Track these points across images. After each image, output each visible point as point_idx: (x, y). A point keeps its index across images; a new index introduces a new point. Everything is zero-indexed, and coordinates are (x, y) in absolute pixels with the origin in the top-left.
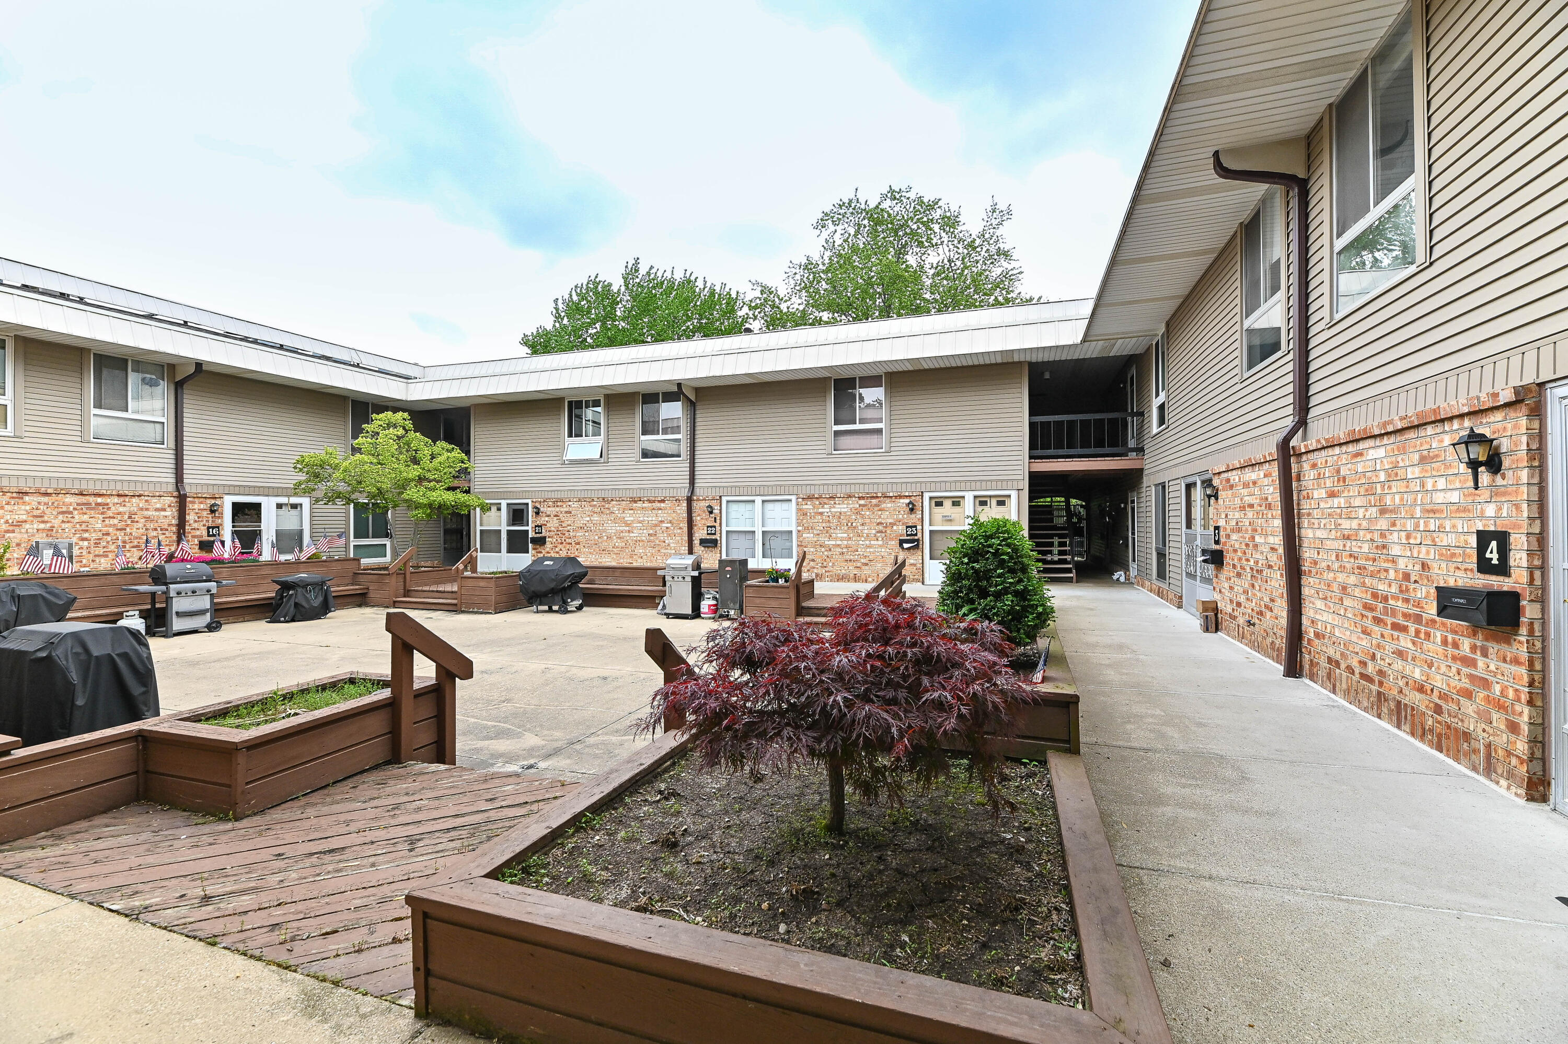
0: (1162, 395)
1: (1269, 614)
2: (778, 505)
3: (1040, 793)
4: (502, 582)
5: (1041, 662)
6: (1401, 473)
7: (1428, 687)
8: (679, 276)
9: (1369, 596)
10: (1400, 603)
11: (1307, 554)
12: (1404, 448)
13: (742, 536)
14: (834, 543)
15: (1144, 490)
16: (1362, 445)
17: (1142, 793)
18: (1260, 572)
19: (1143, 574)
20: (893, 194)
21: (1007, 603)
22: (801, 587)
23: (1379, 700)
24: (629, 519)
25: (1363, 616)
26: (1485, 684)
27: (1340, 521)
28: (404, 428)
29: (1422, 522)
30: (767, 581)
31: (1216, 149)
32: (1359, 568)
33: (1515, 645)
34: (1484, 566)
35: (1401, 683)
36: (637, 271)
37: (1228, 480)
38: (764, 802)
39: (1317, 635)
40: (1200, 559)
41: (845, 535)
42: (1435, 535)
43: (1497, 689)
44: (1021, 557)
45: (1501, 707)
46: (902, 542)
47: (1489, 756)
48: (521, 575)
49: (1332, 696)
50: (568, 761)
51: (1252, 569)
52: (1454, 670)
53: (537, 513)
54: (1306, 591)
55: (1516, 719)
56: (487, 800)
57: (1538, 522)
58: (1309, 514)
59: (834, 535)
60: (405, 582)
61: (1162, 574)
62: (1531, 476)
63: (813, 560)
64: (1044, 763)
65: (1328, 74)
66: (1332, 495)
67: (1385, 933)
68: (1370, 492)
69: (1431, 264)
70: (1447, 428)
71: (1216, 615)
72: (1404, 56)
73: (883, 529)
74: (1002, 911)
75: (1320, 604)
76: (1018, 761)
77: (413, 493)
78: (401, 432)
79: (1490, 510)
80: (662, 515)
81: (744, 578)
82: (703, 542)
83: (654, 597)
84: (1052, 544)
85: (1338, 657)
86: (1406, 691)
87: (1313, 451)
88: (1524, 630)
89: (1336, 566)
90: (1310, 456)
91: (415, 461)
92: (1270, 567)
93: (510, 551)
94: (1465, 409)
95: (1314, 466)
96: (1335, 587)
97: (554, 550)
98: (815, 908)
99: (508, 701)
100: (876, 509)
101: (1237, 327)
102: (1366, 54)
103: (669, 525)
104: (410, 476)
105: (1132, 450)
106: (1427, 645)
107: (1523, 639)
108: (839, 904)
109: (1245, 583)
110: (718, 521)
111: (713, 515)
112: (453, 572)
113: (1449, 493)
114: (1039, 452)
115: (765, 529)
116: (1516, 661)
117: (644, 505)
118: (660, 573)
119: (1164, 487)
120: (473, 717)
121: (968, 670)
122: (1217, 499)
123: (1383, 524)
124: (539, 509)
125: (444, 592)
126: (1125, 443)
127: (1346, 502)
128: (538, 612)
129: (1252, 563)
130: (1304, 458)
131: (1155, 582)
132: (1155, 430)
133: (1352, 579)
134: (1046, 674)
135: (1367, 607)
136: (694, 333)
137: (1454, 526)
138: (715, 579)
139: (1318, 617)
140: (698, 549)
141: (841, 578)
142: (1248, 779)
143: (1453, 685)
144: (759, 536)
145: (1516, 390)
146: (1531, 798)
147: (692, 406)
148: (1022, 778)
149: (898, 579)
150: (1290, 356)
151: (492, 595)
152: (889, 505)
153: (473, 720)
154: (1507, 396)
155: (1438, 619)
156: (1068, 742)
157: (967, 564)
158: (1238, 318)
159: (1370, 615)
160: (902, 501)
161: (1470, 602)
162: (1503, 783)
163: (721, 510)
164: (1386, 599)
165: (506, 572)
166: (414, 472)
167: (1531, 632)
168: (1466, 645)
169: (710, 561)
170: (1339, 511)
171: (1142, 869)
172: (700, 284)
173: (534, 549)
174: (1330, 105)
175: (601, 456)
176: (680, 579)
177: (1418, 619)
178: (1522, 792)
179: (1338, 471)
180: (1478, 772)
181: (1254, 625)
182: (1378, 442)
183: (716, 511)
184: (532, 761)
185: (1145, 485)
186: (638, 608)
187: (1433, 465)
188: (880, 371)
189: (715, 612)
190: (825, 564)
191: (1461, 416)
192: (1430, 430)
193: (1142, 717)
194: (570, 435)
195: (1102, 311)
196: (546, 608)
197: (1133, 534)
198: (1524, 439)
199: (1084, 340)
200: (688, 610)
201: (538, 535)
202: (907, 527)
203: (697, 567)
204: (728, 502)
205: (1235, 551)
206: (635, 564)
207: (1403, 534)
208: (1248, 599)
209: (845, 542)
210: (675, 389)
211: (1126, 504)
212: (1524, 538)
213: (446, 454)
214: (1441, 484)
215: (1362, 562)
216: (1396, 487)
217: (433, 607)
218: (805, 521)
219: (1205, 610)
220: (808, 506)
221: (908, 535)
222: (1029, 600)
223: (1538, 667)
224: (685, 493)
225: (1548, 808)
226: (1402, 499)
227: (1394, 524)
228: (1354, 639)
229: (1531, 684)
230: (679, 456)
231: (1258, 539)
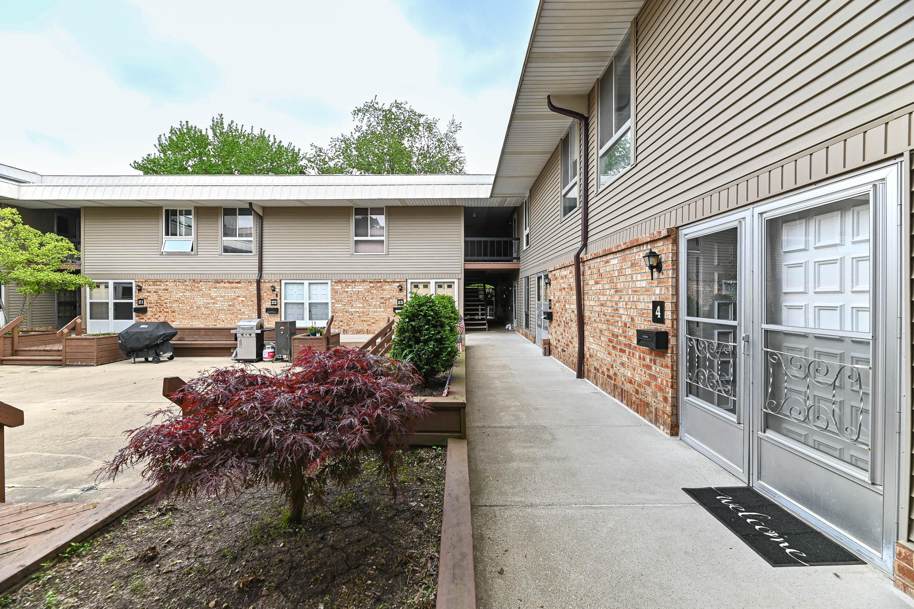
0: (528, 229)
1: (571, 345)
2: (319, 286)
3: (440, 468)
4: (103, 342)
5: (447, 383)
6: (623, 271)
7: (633, 381)
8: (257, 132)
9: (611, 335)
10: (623, 339)
11: (587, 314)
12: (625, 259)
13: (296, 306)
14: (354, 310)
15: (520, 280)
16: (609, 257)
17: (503, 455)
18: (567, 323)
19: (519, 325)
20: (398, 106)
21: (430, 346)
22: (330, 338)
23: (614, 388)
24: (214, 295)
25: (608, 345)
26: (655, 378)
27: (600, 297)
28: (13, 221)
29: (631, 296)
30: (309, 335)
31: (548, 94)
32: (607, 321)
33: (667, 358)
34: (656, 320)
35: (623, 379)
36: (222, 124)
37: (555, 275)
38: (247, 505)
39: (590, 356)
40: (543, 317)
41: (362, 305)
42: (636, 303)
43: (660, 380)
44: (440, 317)
45: (661, 390)
46: (395, 309)
47: (656, 414)
48: (120, 336)
49: (596, 387)
50: (127, 479)
51: (564, 322)
52: (643, 371)
53: (140, 290)
54: (586, 333)
55: (666, 395)
56: (12, 532)
57: (675, 296)
58: (587, 293)
59: (355, 305)
60: (13, 344)
61: (527, 326)
62: (673, 274)
63: (342, 321)
64: (444, 447)
65: (597, 61)
66: (597, 283)
67: (610, 525)
68: (612, 282)
69: (636, 165)
70: (641, 249)
71: (549, 346)
72: (627, 59)
73: (384, 301)
74: (396, 567)
75: (591, 340)
76: (430, 447)
77: (20, 273)
78: (9, 224)
79: (657, 291)
80: (238, 292)
81: (293, 333)
82: (268, 310)
83: (230, 348)
84: (478, 310)
85: (598, 367)
86: (625, 383)
87: (589, 260)
88: (670, 351)
89: (598, 320)
90: (588, 263)
91: (24, 247)
92: (572, 321)
93: (116, 318)
94: (649, 240)
95: (590, 268)
96: (598, 331)
97: (151, 317)
98: (256, 595)
99: (86, 435)
100: (380, 289)
101: (559, 194)
102: (612, 54)
103: (244, 299)
104: (18, 259)
105: (515, 258)
106: (633, 360)
107: (669, 355)
108: (277, 588)
109: (561, 329)
110: (279, 296)
111: (275, 292)
112: (57, 335)
113: (642, 282)
114: (469, 258)
115: (310, 302)
116: (666, 366)
117: (226, 285)
118: (232, 331)
119: (528, 279)
120: (48, 452)
121: (377, 399)
122: (550, 285)
123: (616, 298)
124: (141, 287)
125: (51, 351)
126: (511, 255)
127: (602, 286)
128: (135, 363)
129: (564, 319)
130: (586, 263)
131: (524, 329)
132: (525, 248)
133: (604, 327)
134: (450, 390)
135: (610, 341)
136: (268, 172)
137: (644, 299)
138: (273, 334)
139: (591, 346)
140: (264, 315)
141: (359, 332)
142: (555, 439)
143: (643, 379)
144: (307, 306)
145: (669, 230)
146: (672, 435)
147: (260, 219)
148: (432, 459)
149: (389, 331)
150: (580, 211)
151: (94, 350)
152: (388, 287)
153: (47, 454)
154: (664, 233)
155: (637, 346)
156: (460, 432)
157: (408, 322)
158: (559, 189)
159: (611, 344)
160: (395, 284)
161: (649, 337)
162: (662, 427)
163: (281, 289)
164: (617, 336)
165: (108, 334)
166: (23, 256)
167: (672, 352)
168: (648, 358)
169: (270, 322)
170: (599, 291)
171: (497, 506)
172: (272, 140)
173: (137, 316)
174: (598, 79)
175: (192, 250)
176: (248, 335)
177: (629, 346)
178: (669, 431)
179: (599, 271)
180: (652, 423)
181: (565, 351)
182: (615, 256)
183: (277, 290)
184: (93, 484)
185: (520, 278)
186: (218, 356)
187: (636, 268)
188: (383, 205)
189: (273, 357)
190: (349, 323)
191: (647, 243)
192: (635, 250)
193: (509, 407)
194: (167, 234)
195: (499, 180)
196: (143, 359)
197: (515, 304)
198: (671, 255)
199: (491, 196)
200: (254, 357)
201: (140, 306)
202: (398, 300)
203: (261, 326)
204: (286, 284)
205: (558, 312)
206: (218, 326)
207: (624, 303)
208: (562, 338)
209: (361, 310)
210: (247, 206)
211: (512, 288)
212: (670, 305)
213: (53, 244)
214: (639, 277)
215: (608, 318)
216: (622, 279)
217: (40, 363)
218: (336, 296)
219: (545, 344)
220: (338, 287)
221: (398, 305)
222: (443, 344)
223: (675, 369)
224: (256, 277)
225: (678, 439)
226: (624, 285)
227: (621, 298)
228: (605, 358)
229: (672, 378)
230: (251, 252)
231: (567, 306)
